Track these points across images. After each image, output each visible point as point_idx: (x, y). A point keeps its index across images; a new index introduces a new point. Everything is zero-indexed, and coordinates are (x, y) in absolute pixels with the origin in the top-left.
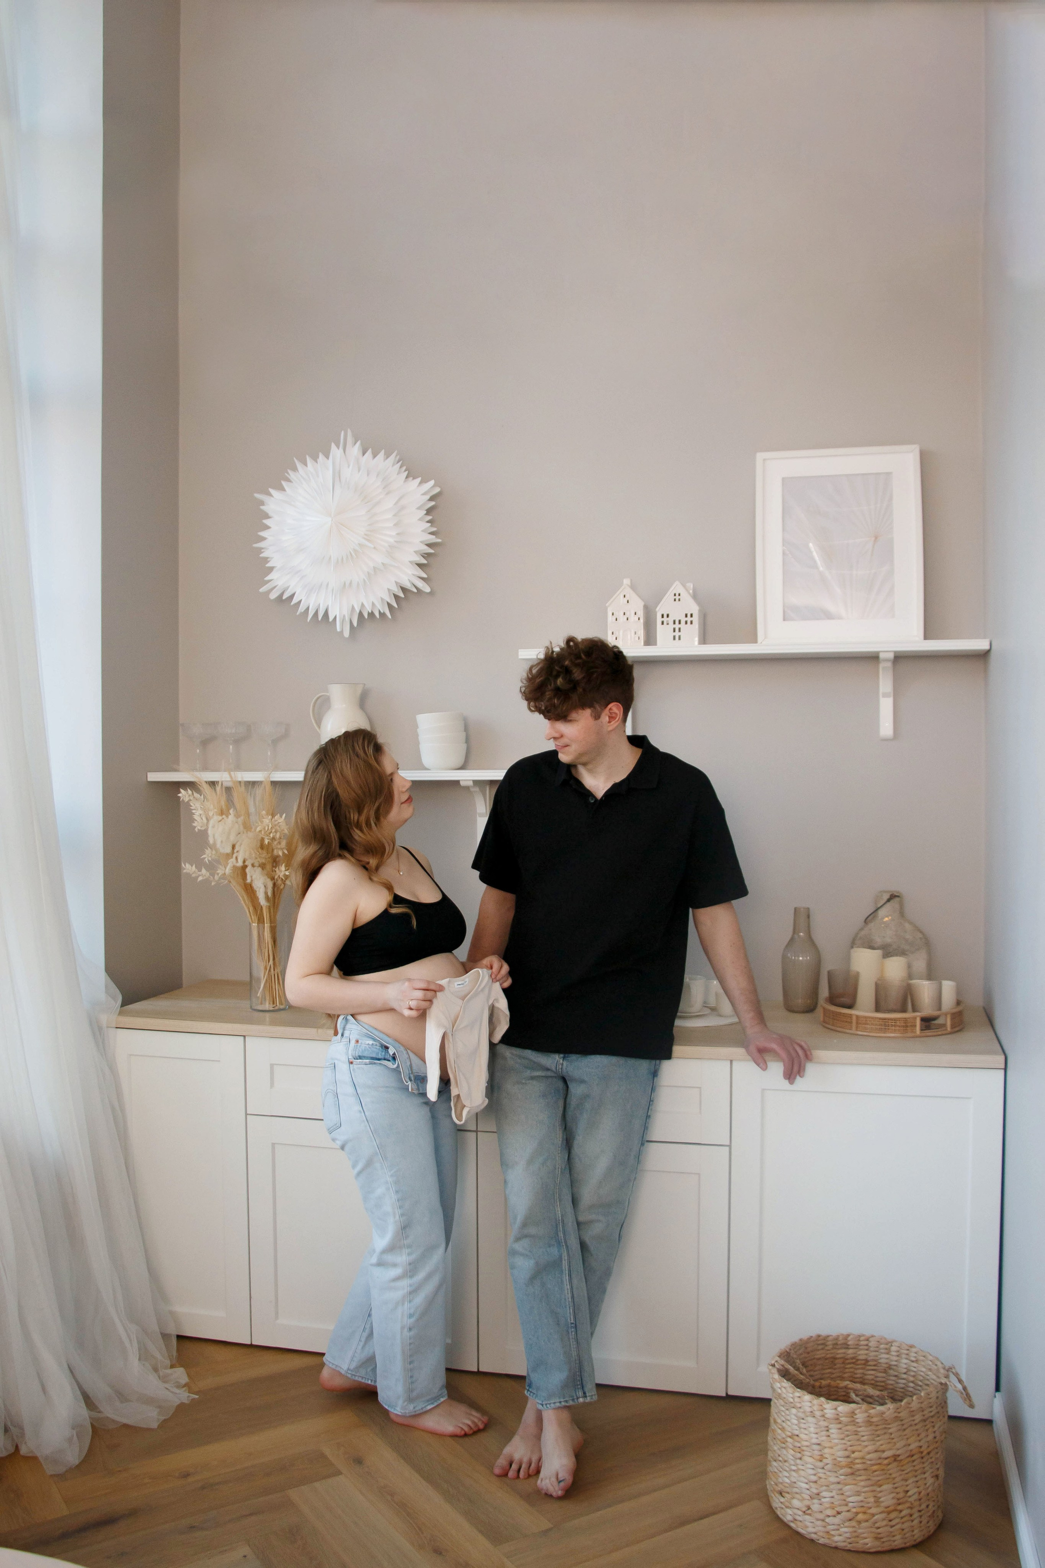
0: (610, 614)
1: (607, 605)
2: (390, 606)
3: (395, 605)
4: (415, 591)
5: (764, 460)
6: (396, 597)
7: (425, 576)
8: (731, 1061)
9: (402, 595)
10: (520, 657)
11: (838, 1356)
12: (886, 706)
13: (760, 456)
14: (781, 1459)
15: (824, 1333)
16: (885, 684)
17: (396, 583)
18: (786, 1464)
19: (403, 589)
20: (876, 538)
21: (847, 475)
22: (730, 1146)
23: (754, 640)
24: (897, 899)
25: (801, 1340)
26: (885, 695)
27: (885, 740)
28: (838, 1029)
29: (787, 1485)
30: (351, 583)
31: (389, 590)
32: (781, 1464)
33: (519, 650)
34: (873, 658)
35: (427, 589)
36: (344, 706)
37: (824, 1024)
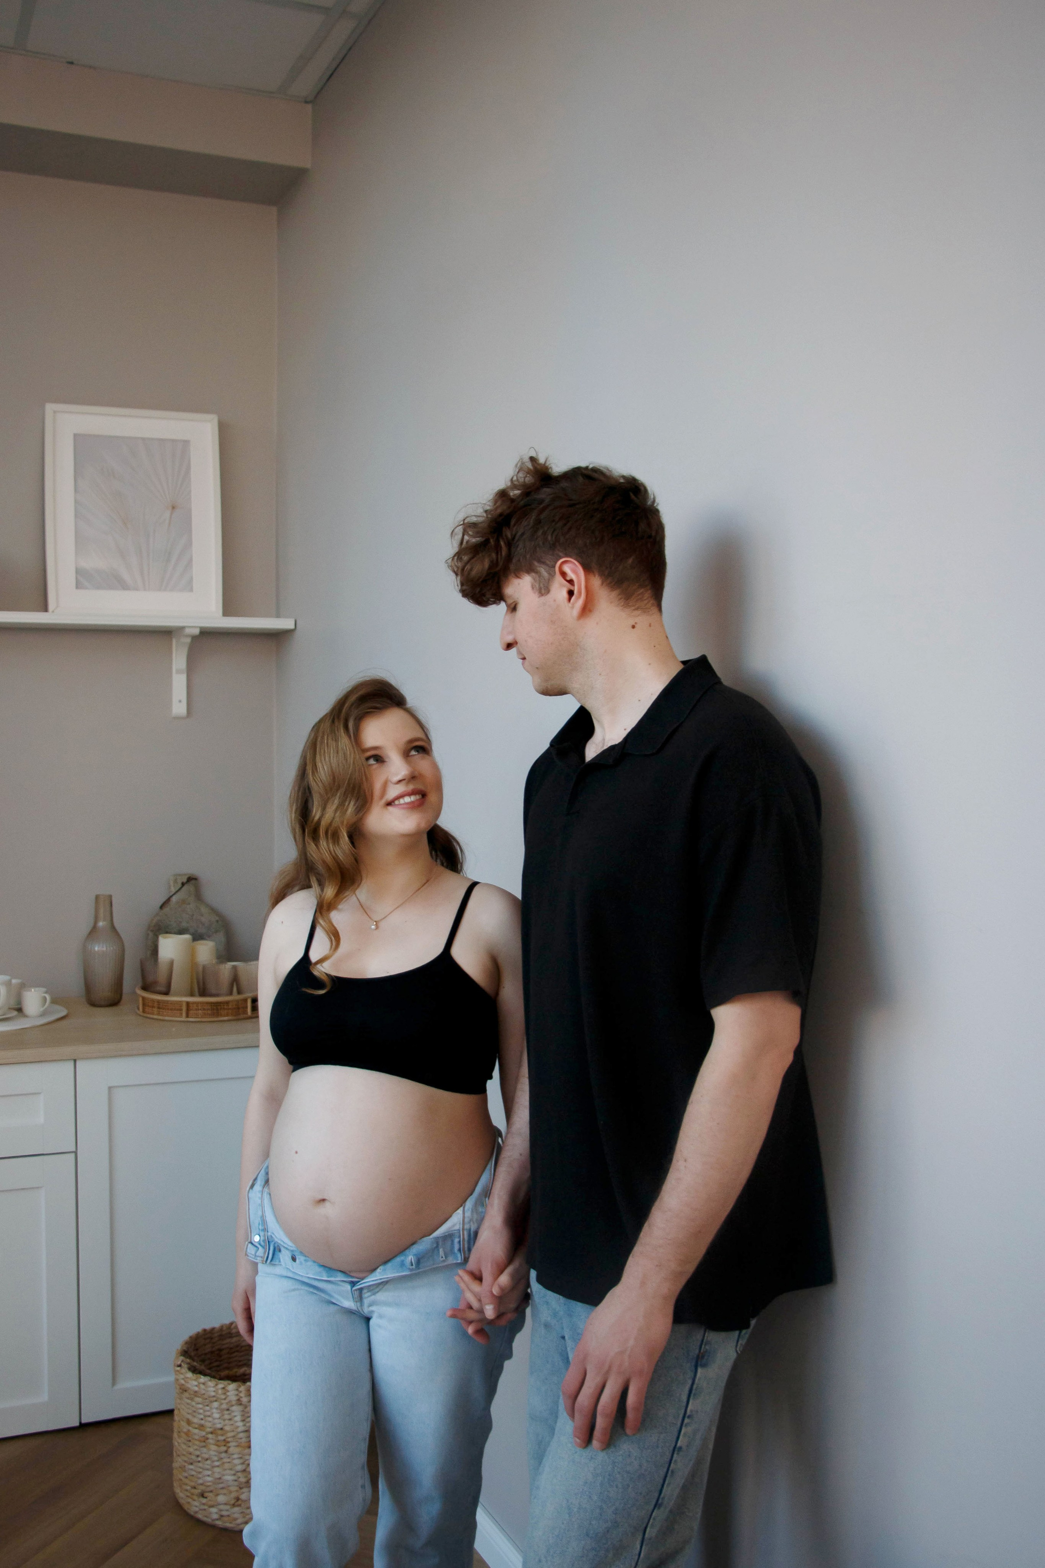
5: (55, 412)
8: (75, 1061)
11: (224, 1347)
12: (179, 683)
13: (50, 408)
14: (199, 1459)
15: (208, 1326)
16: (179, 660)
18: (209, 1462)
20: (173, 508)
21: (143, 439)
22: (76, 1153)
23: (45, 609)
24: (193, 882)
25: (191, 1337)
26: (179, 672)
27: (178, 718)
28: (167, 1018)
29: (209, 1484)
32: (200, 1465)
34: (166, 634)
37: (145, 1015)
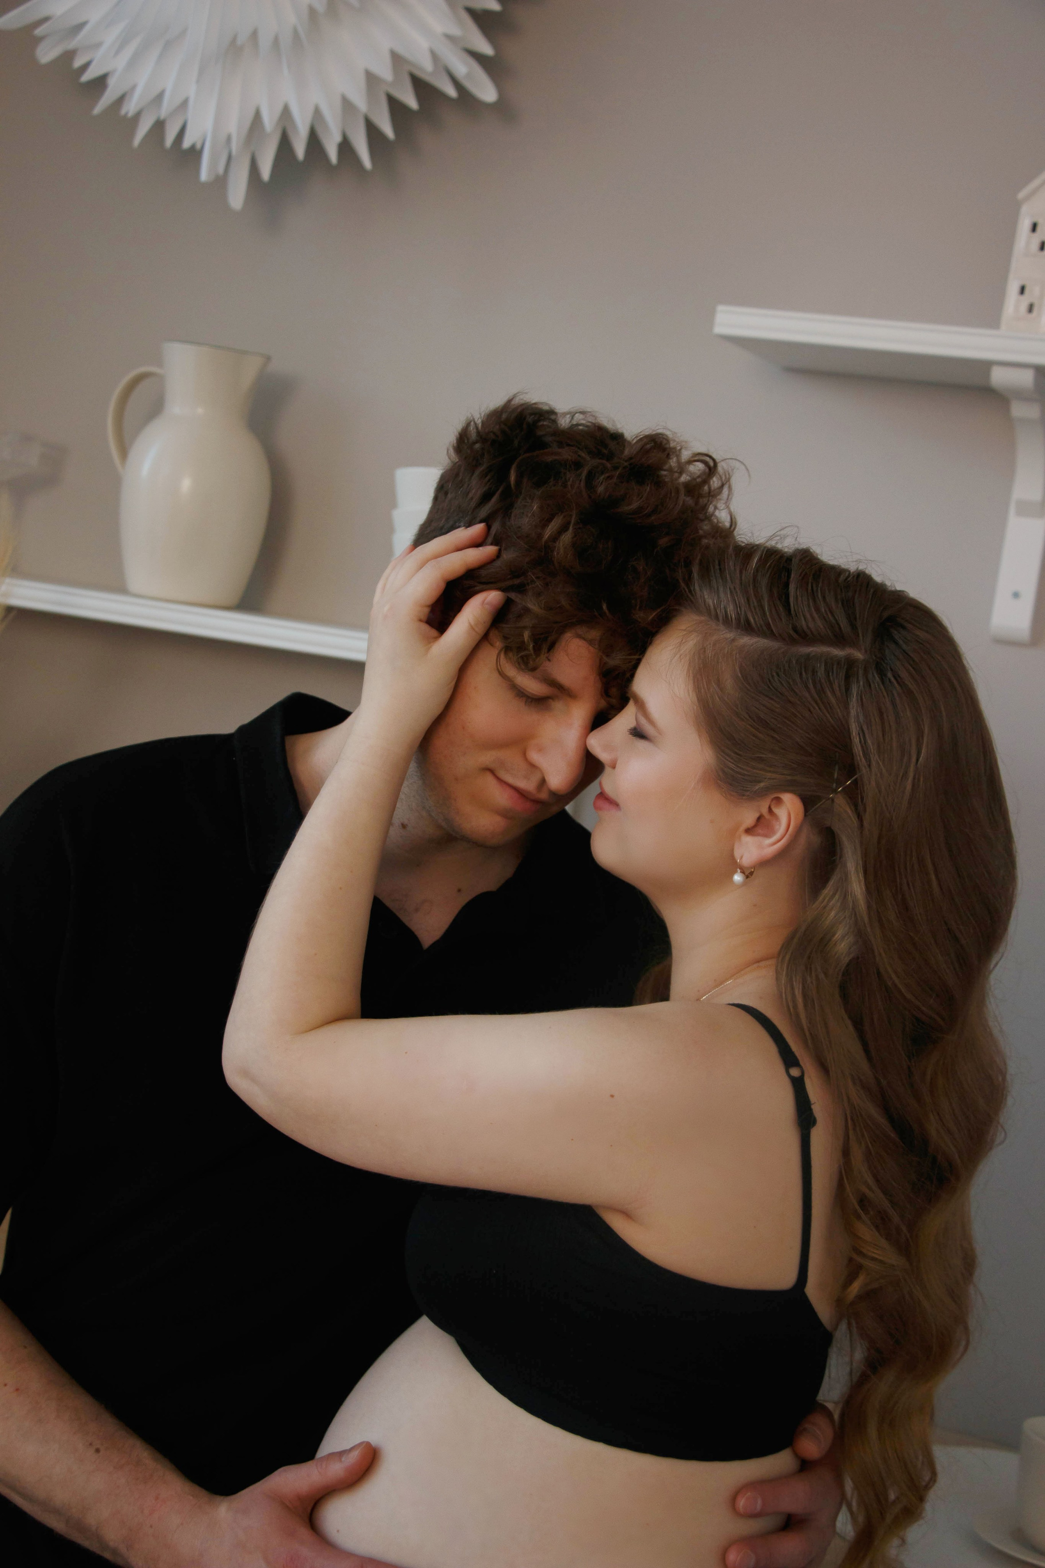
0: (1025, 224)
1: (1021, 195)
2: (372, 130)
3: (388, 131)
4: (452, 92)
6: (395, 106)
7: (487, 49)
9: (412, 102)
10: (718, 330)
17: (397, 59)
19: (420, 85)
30: (254, 34)
31: (371, 79)
33: (720, 308)
35: (487, 92)
36: (200, 411)
